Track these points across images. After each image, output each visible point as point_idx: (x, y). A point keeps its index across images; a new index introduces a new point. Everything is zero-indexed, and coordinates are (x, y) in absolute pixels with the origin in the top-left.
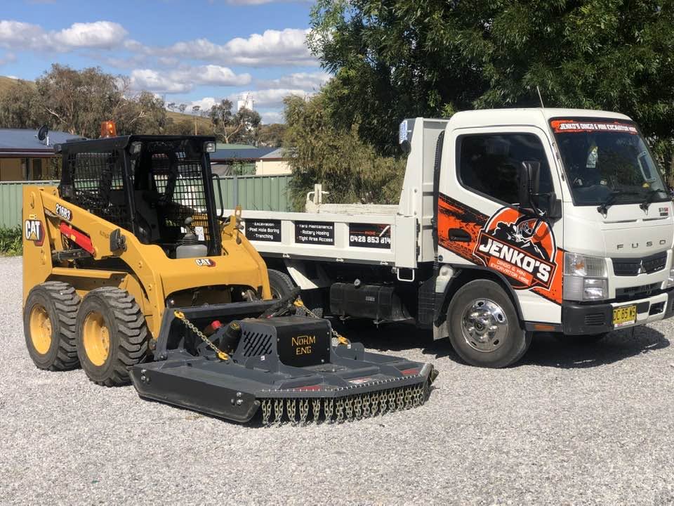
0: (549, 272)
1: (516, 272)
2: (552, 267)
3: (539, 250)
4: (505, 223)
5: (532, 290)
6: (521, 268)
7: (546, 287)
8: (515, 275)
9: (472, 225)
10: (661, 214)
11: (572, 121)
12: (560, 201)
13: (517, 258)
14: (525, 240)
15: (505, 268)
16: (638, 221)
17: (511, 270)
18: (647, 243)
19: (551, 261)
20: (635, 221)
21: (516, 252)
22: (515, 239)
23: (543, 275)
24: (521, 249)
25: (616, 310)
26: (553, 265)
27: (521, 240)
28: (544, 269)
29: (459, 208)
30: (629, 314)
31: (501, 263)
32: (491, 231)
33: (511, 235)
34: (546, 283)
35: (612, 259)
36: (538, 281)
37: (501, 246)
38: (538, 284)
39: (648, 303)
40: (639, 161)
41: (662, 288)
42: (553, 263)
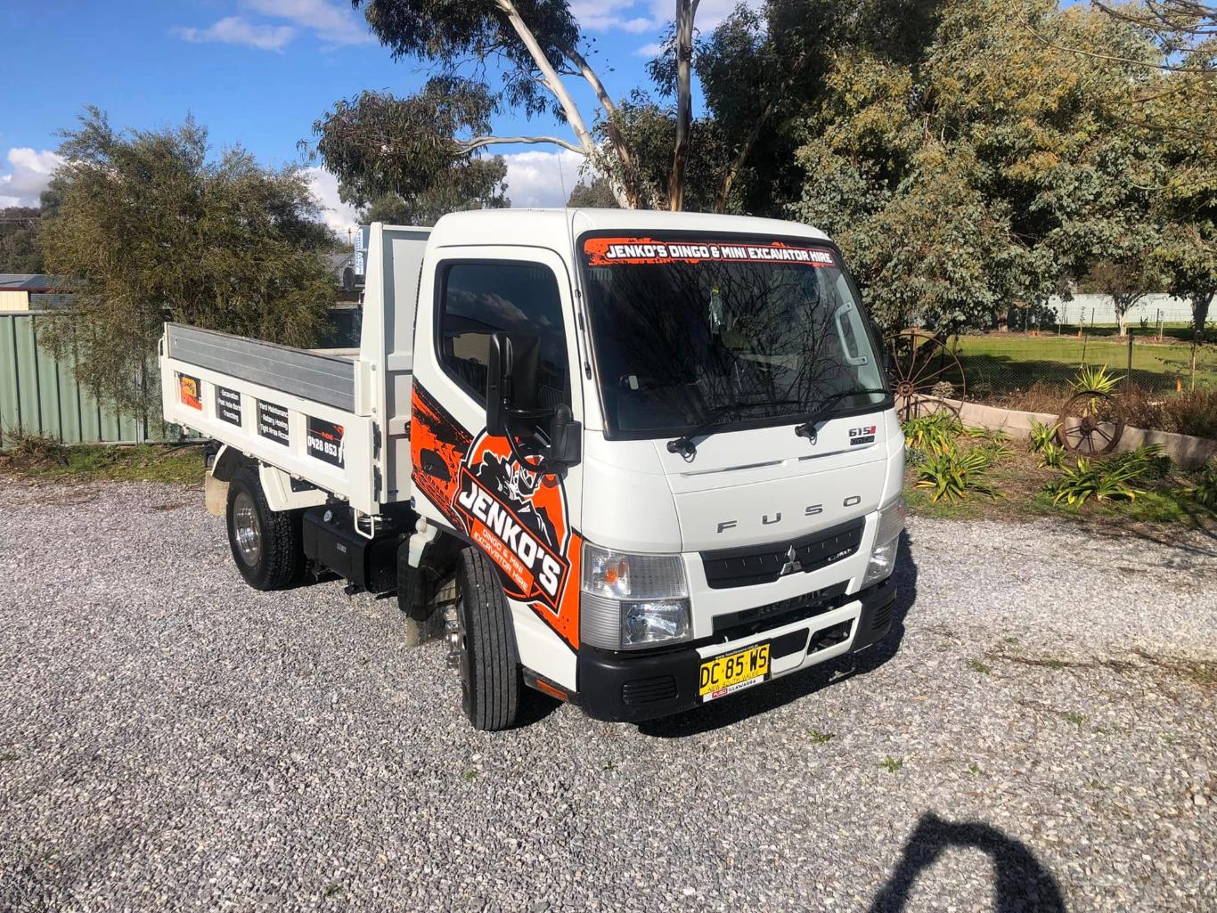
0: (559, 577)
1: (508, 560)
2: (562, 568)
3: (543, 524)
4: (495, 455)
5: (530, 606)
6: (516, 555)
7: (553, 608)
8: (507, 567)
9: (450, 447)
10: (854, 442)
11: (647, 240)
12: (579, 425)
13: (511, 532)
14: (523, 499)
15: (494, 548)
16: (784, 464)
17: (501, 553)
18: (808, 509)
19: (561, 553)
20: (780, 462)
21: (509, 521)
22: (508, 491)
23: (549, 581)
24: (516, 514)
25: (710, 665)
26: (563, 562)
27: (516, 498)
28: (551, 568)
29: (434, 411)
30: (747, 666)
31: (488, 535)
32: (475, 467)
33: (504, 484)
34: (553, 599)
35: (702, 554)
36: (541, 591)
37: (490, 500)
38: (540, 598)
39: (806, 631)
40: (838, 322)
41: (849, 592)
42: (564, 559)
